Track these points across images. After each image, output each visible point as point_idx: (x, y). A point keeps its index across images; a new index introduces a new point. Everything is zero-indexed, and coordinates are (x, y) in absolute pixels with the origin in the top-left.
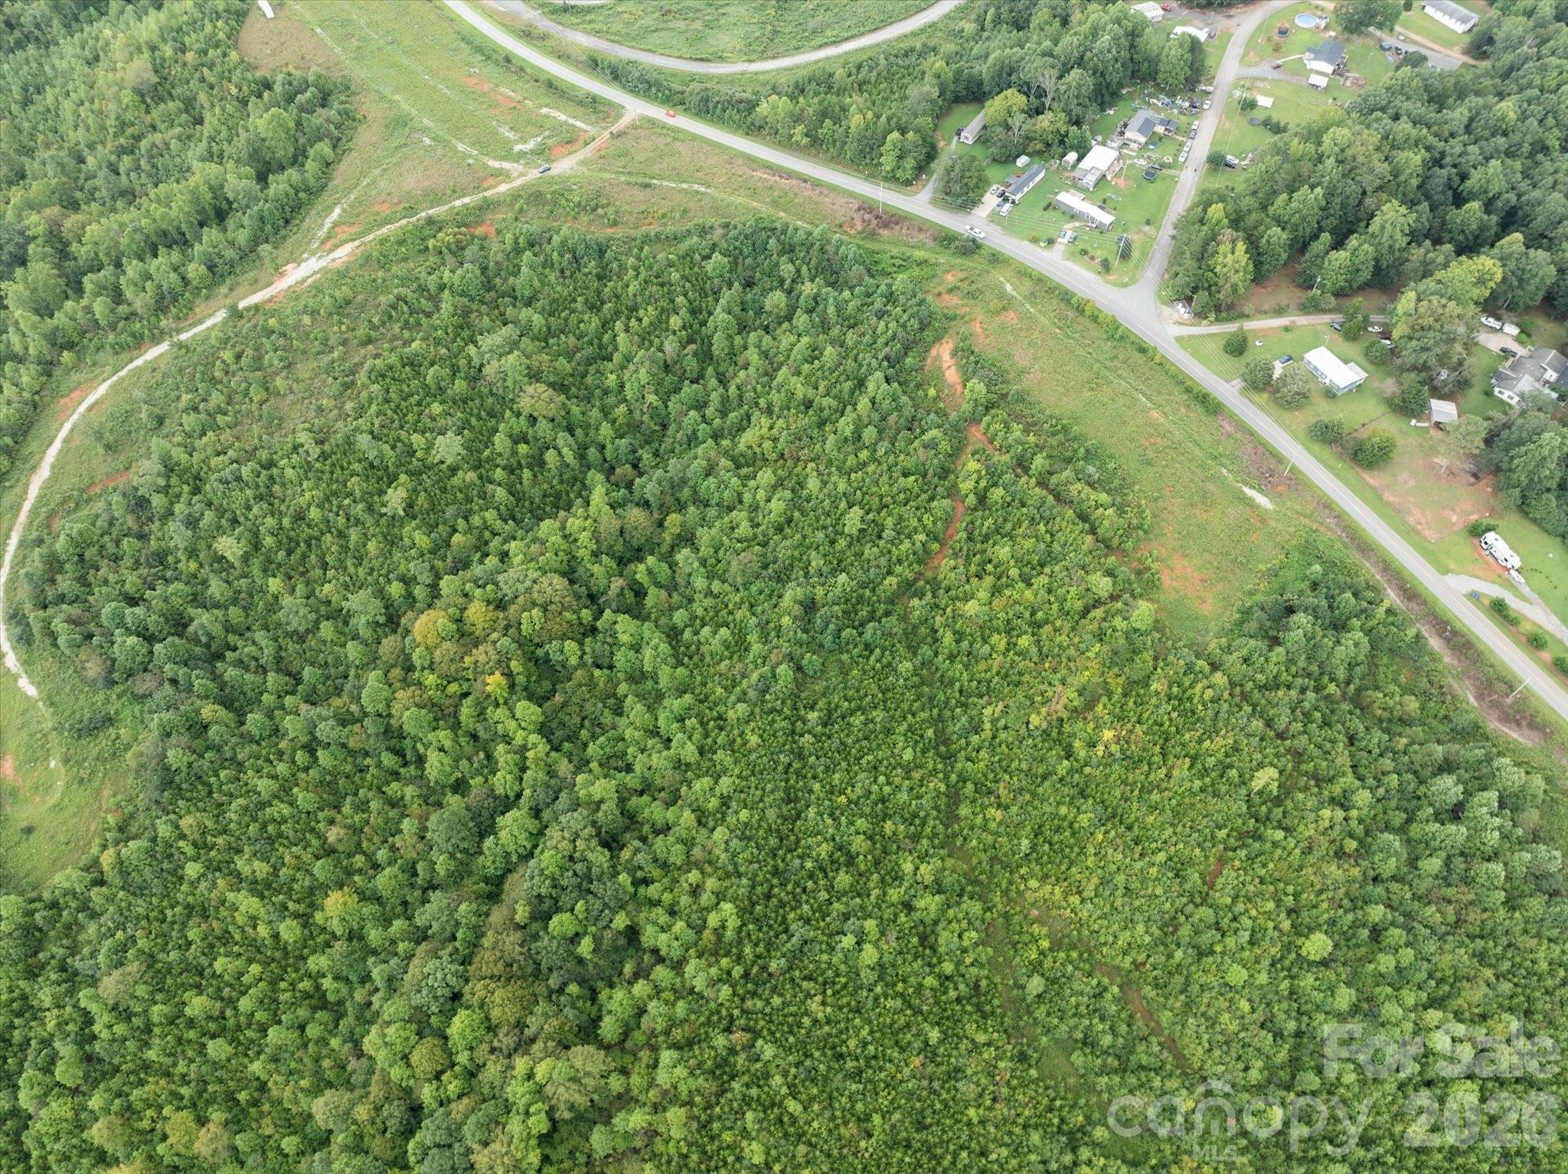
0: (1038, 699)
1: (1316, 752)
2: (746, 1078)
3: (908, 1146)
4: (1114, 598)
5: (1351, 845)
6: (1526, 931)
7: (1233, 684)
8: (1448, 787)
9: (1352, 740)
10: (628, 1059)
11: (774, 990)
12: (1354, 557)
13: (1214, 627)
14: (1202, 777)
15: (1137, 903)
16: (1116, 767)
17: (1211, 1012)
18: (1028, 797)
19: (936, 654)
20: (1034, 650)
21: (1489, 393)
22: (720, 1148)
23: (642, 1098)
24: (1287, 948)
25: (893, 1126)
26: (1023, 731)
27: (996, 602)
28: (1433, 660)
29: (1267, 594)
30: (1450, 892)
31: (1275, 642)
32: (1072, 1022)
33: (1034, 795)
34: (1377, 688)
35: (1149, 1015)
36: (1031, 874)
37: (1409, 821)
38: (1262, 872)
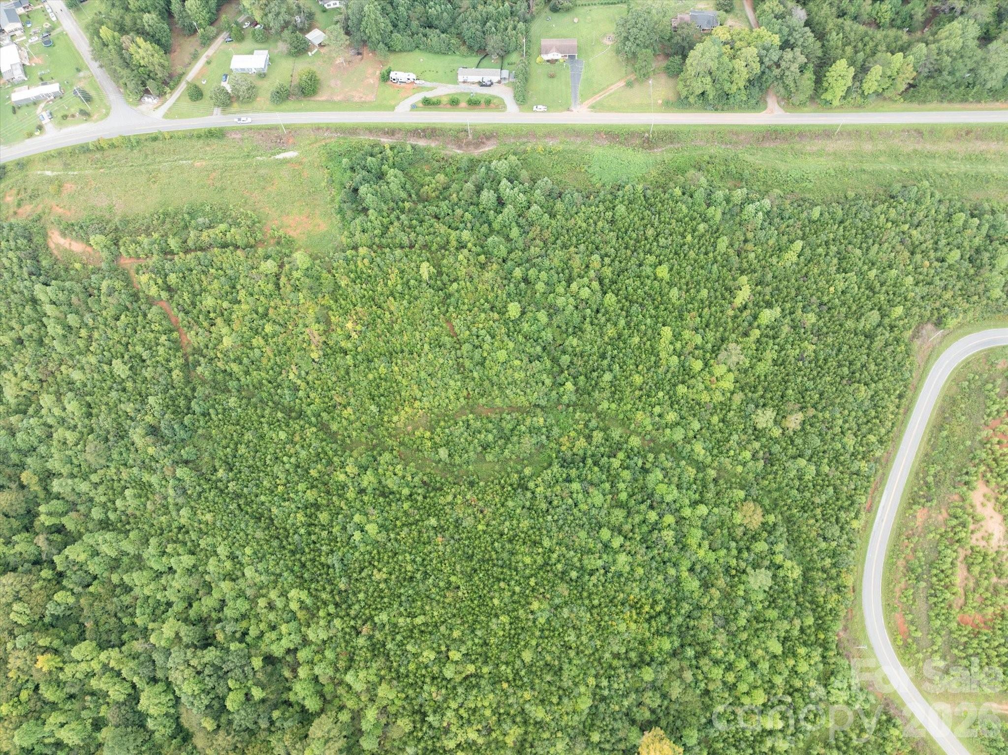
0: (305, 345)
1: (430, 238)
2: (389, 638)
3: (475, 571)
4: (281, 266)
5: (482, 258)
6: (567, 220)
7: (370, 247)
8: (488, 196)
9: (437, 217)
10: (336, 702)
11: (355, 594)
12: (354, 140)
13: (335, 232)
14: (403, 298)
15: (439, 375)
16: (368, 334)
17: (510, 380)
18: (351, 389)
19: (238, 380)
20: (277, 327)
21: (325, 11)
22: (415, 674)
23: (362, 705)
24: (506, 323)
25: (462, 572)
26: (316, 366)
27: (234, 327)
28: (429, 151)
29: (339, 194)
30: (531, 235)
31: (365, 210)
32: (471, 448)
33: (352, 385)
34: (422, 186)
35: (492, 409)
36: (390, 416)
37: (490, 225)
38: (466, 307)
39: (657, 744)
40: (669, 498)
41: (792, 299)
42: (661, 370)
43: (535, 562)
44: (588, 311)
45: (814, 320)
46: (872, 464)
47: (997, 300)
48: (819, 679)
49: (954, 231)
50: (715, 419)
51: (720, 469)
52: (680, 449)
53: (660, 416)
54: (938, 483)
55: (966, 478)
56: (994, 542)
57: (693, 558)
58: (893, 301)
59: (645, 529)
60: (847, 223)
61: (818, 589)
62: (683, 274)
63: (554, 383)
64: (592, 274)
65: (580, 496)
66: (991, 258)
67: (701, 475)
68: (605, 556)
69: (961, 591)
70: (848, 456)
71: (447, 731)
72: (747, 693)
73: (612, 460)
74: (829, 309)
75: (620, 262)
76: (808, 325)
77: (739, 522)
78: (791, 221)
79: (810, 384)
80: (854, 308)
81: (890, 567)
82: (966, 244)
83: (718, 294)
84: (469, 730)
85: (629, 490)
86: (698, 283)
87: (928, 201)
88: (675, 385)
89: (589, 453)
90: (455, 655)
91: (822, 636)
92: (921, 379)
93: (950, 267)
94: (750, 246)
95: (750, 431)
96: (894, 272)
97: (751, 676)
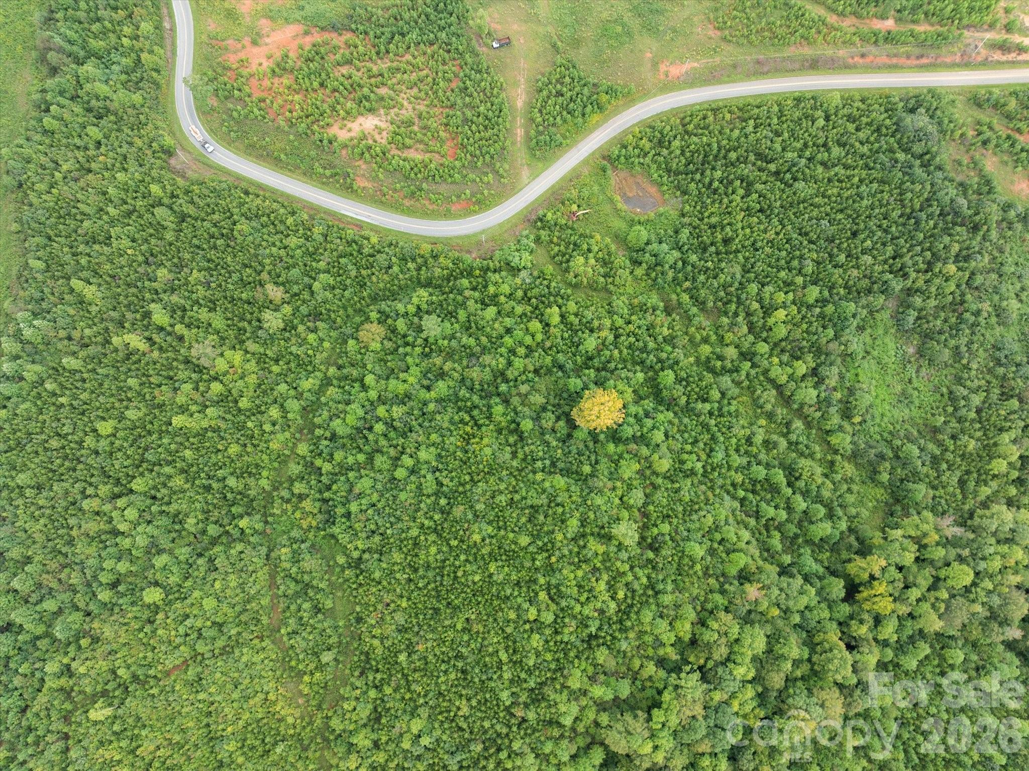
1: (54, 714)
2: (525, 685)
3: (449, 604)
6: (34, 542)
9: (24, 710)
10: (592, 731)
11: (485, 732)
14: (138, 736)
15: (236, 675)
17: (238, 591)
22: (555, 652)
23: (591, 703)
24: (170, 603)
25: (452, 618)
30: (54, 585)
32: (319, 626)
35: (273, 607)
36: (288, 727)
37: (38, 638)
38: (150, 654)
39: (586, 413)
40: (361, 412)
41: (140, 291)
42: (223, 425)
43: (434, 542)
44: (154, 508)
45: (165, 271)
46: (315, 222)
47: (144, 99)
48: (514, 276)
49: (64, 129)
50: (276, 369)
51: (328, 363)
52: (309, 403)
53: (274, 425)
54: (331, 166)
55: (325, 142)
56: (383, 125)
57: (418, 387)
58: (144, 193)
59: (392, 434)
60: (51, 233)
61: (436, 275)
62: (108, 406)
63: (241, 541)
64: (107, 507)
65: (364, 501)
66: (98, 99)
67: (335, 382)
68: (423, 472)
69: (428, 155)
70: (308, 244)
71: (602, 612)
72: (533, 336)
73: (324, 471)
74: (152, 255)
75: (92, 475)
76: (171, 276)
77: (379, 345)
78: (46, 290)
79: (235, 277)
80: (152, 231)
81: (410, 212)
82: (80, 120)
83: (133, 367)
84: (598, 589)
85: (354, 452)
86: (121, 388)
87: (27, 151)
88: (240, 410)
89: (318, 496)
90: (532, 614)
91: (478, 272)
92: (228, 173)
93: (107, 137)
94: (76, 334)
95: (287, 335)
96: (111, 191)
97: (518, 333)
